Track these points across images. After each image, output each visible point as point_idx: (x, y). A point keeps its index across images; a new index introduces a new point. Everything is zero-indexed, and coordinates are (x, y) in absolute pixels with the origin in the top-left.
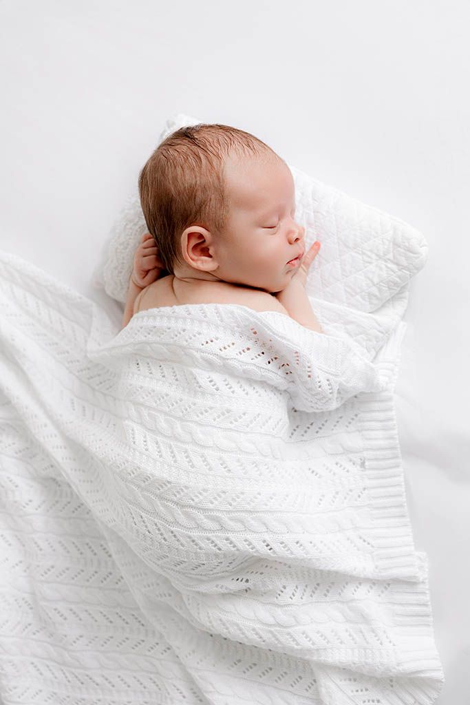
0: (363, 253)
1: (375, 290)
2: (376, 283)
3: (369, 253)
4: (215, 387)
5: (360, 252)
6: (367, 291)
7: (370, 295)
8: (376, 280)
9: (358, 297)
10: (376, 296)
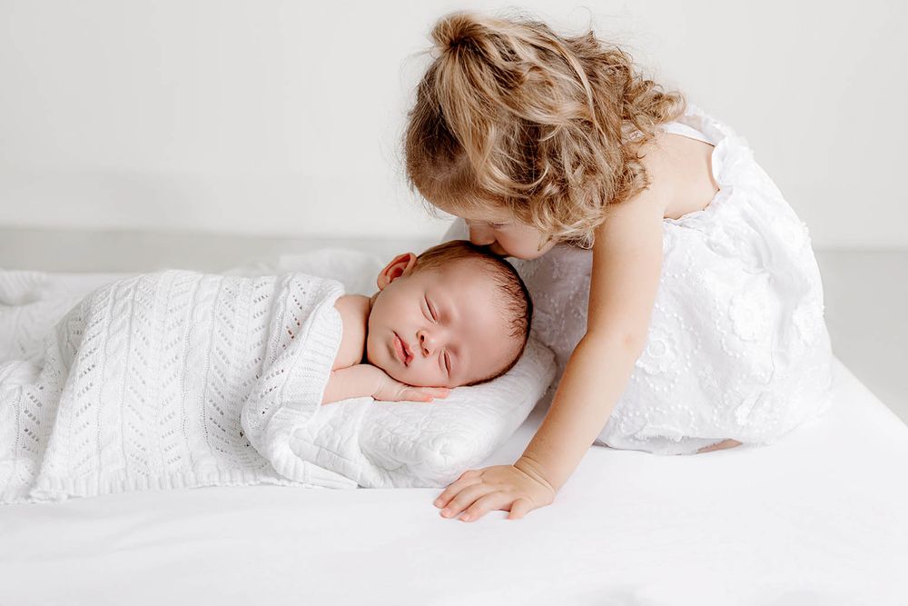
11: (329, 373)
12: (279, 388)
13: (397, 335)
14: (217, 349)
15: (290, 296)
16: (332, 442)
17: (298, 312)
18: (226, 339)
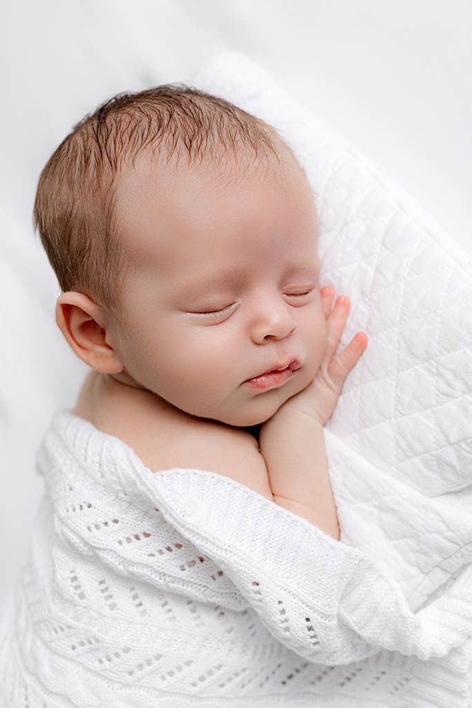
0: (439, 375)
1: (450, 454)
2: (452, 439)
3: (450, 377)
4: (78, 591)
5: (434, 371)
6: (433, 453)
7: (442, 463)
8: (454, 436)
9: (417, 460)
10: (452, 466)
11: (279, 508)
12: (311, 615)
13: (248, 381)
14: (194, 684)
15: (119, 548)
16: (440, 550)
17: (153, 544)
18: (180, 669)
